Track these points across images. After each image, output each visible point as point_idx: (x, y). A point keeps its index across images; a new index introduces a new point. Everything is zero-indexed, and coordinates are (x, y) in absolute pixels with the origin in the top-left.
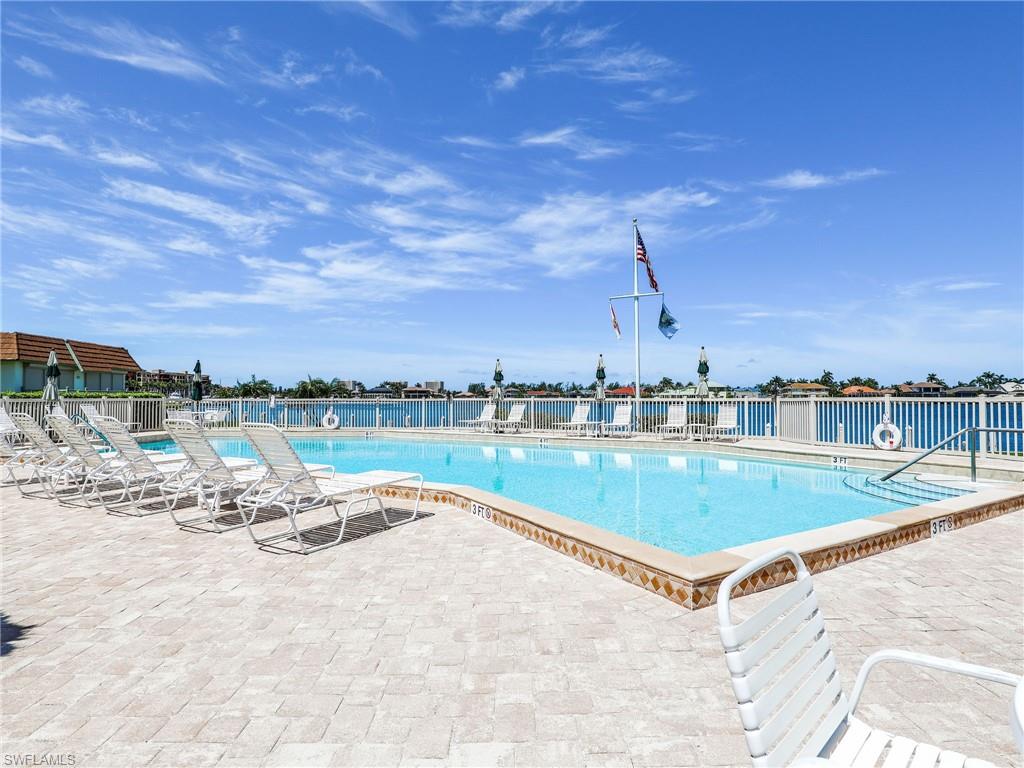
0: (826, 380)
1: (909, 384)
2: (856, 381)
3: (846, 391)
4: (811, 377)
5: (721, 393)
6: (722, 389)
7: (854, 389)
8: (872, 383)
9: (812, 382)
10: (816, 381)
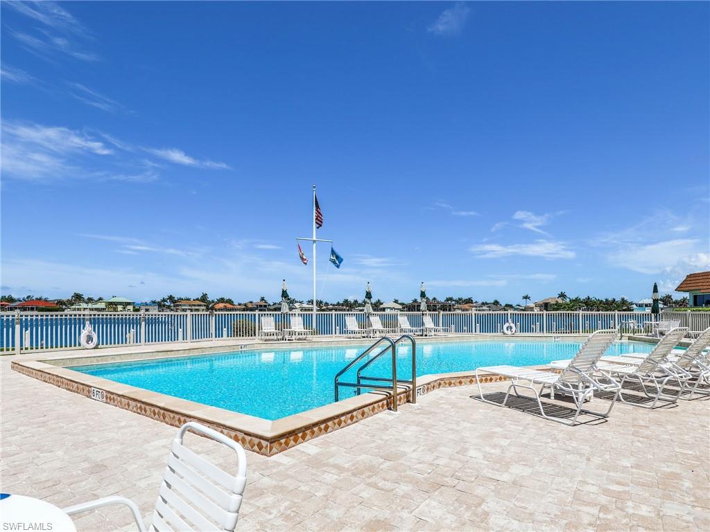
0: (204, 298)
1: (251, 302)
2: (222, 300)
3: (217, 306)
4: (193, 297)
5: (129, 307)
6: (129, 304)
7: (221, 305)
8: (230, 301)
9: (194, 300)
10: (197, 299)
